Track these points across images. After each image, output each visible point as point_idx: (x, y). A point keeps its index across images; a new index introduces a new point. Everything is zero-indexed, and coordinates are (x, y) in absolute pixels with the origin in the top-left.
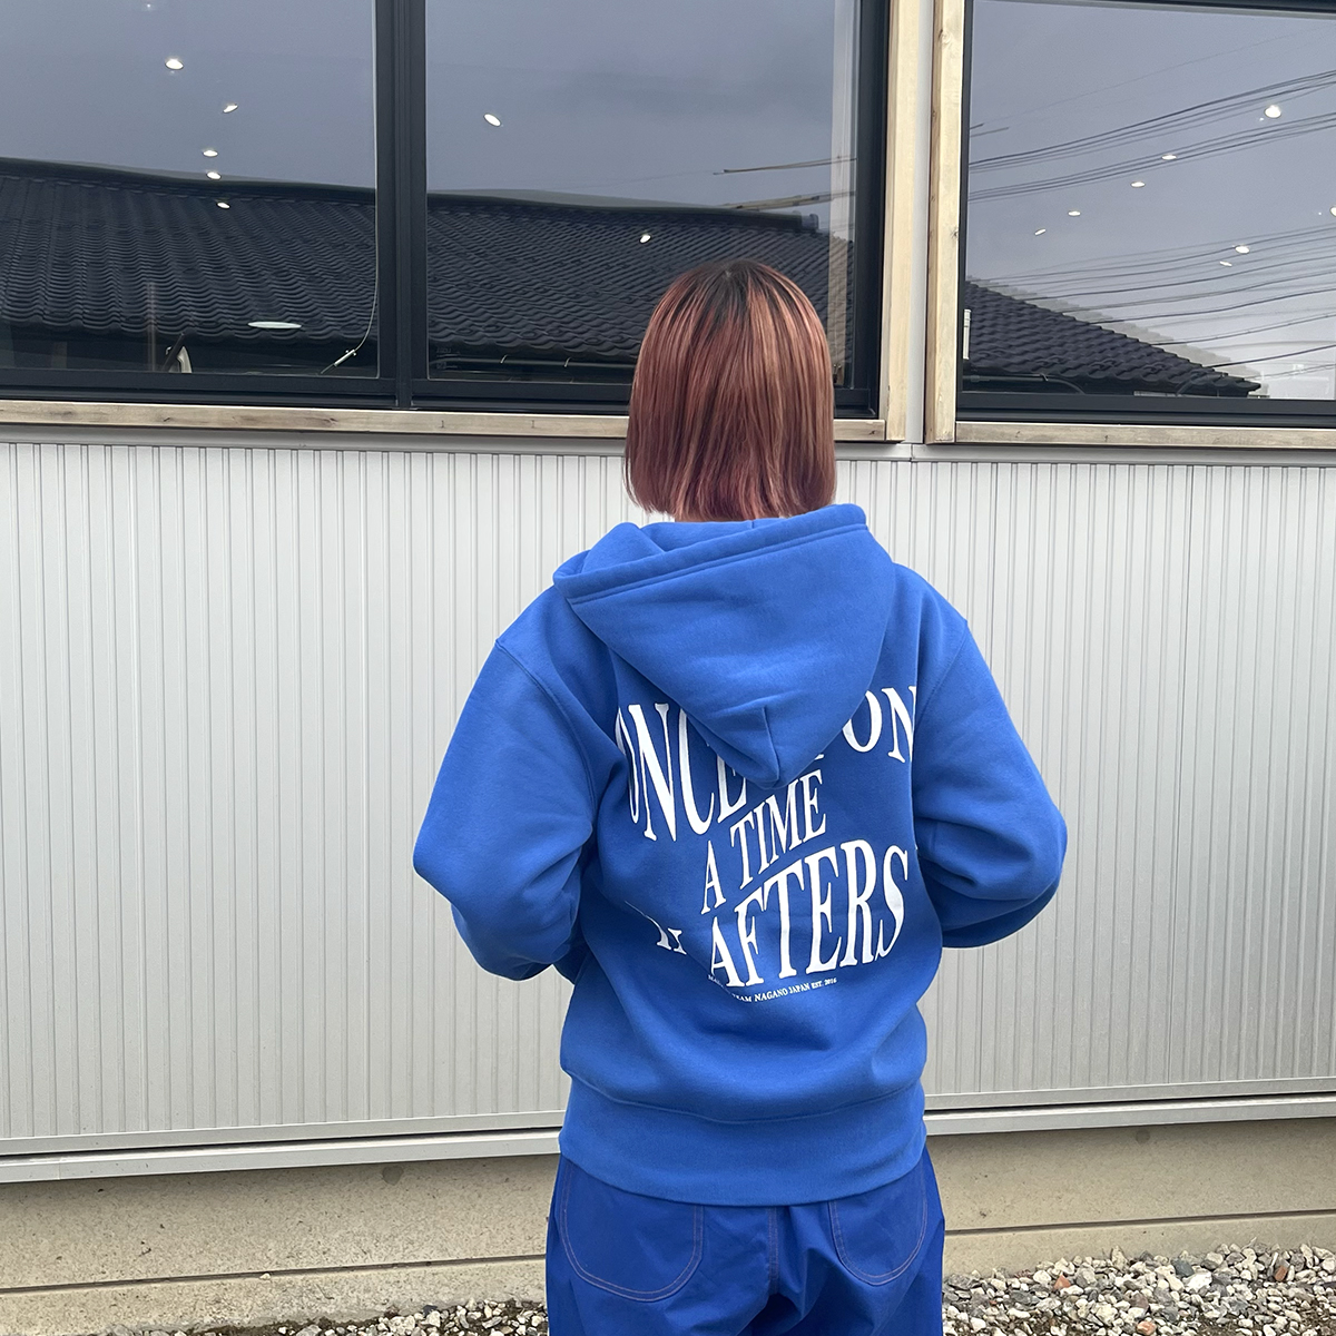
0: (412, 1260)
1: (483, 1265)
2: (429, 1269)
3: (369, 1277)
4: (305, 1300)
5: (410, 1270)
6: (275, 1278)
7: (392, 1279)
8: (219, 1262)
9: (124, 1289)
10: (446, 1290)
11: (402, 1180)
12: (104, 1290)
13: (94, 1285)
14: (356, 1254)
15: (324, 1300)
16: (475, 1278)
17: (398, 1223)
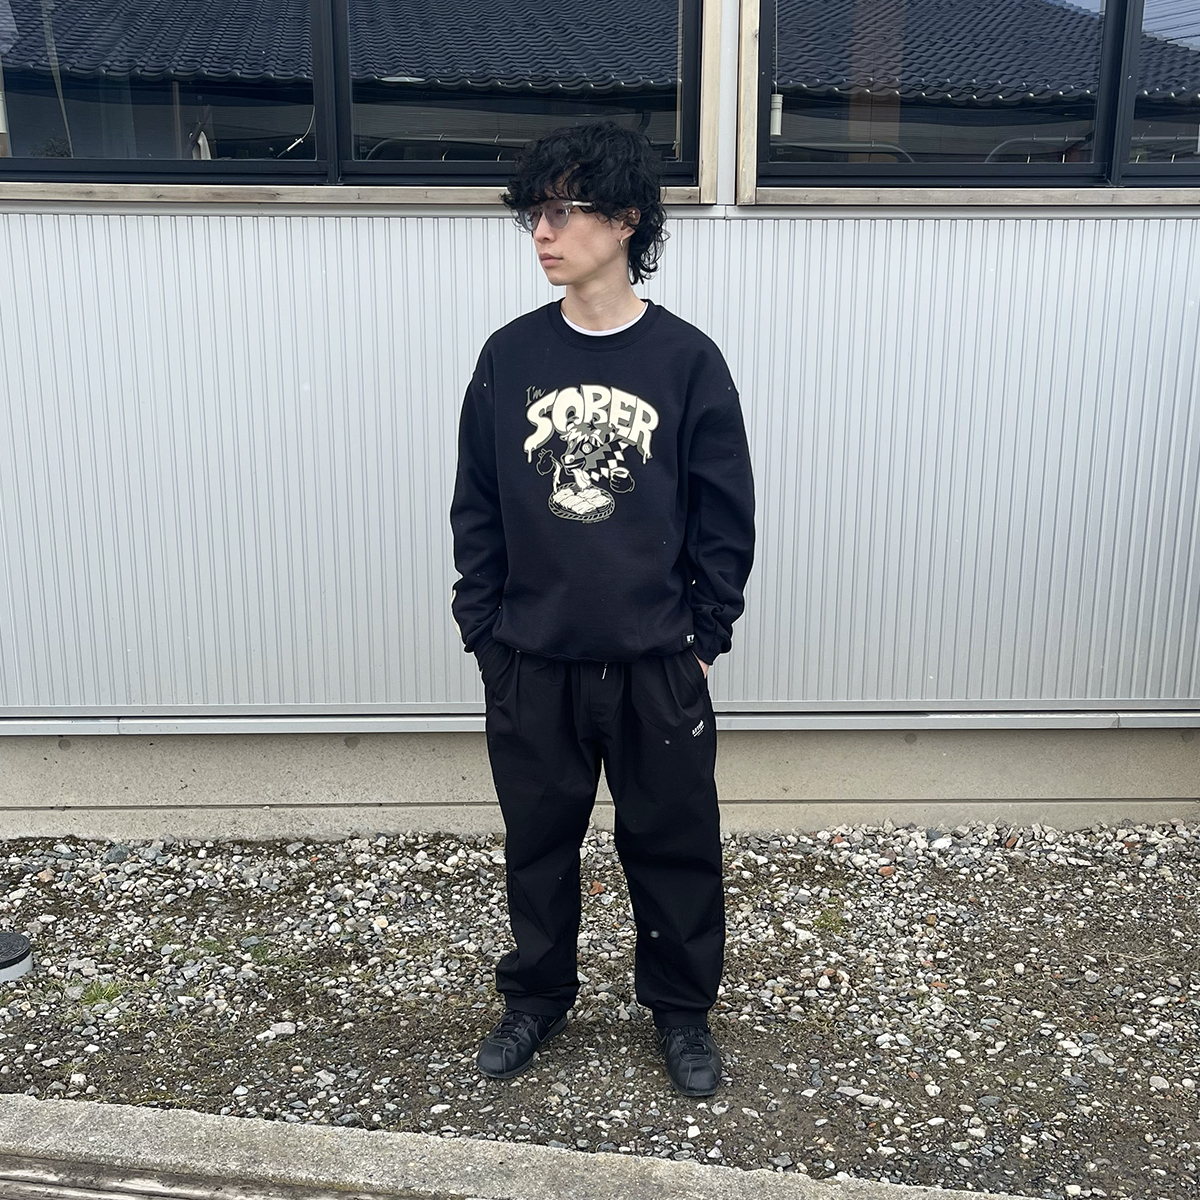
0: (368, 802)
1: (418, 808)
2: (381, 809)
3: (338, 812)
4: (295, 825)
5: (367, 809)
6: (273, 810)
7: (354, 814)
8: (234, 797)
9: (171, 811)
10: (393, 823)
11: (359, 746)
12: (158, 811)
13: (151, 807)
14: (329, 796)
15: (307, 825)
16: (412, 816)
17: (357, 776)
